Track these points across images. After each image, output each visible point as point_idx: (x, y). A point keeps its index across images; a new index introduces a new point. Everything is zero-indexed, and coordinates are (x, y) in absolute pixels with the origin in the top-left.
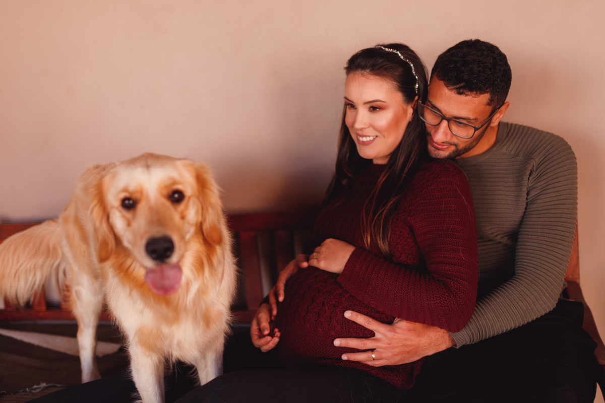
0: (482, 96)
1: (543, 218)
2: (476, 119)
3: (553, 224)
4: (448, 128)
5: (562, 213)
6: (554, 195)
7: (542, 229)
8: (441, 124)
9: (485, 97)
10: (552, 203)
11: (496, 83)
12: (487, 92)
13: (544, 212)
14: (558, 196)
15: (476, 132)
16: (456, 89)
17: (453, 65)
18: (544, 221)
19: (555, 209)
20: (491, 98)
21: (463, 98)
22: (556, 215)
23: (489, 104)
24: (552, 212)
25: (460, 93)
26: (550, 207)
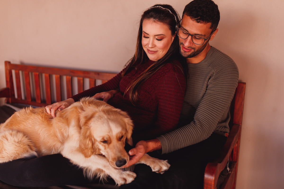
0: (208, 23)
1: (211, 97)
2: (205, 35)
3: (215, 102)
4: (191, 40)
5: (221, 98)
6: (220, 89)
7: (210, 102)
8: (188, 38)
9: (209, 24)
10: (218, 92)
11: (214, 17)
12: (210, 22)
13: (213, 95)
14: (222, 90)
15: (205, 41)
16: (196, 20)
17: (194, 9)
18: (211, 99)
19: (218, 95)
20: (212, 25)
21: (199, 24)
22: (218, 98)
23: (211, 28)
24: (216, 96)
25: (198, 22)
26: (216, 94)
